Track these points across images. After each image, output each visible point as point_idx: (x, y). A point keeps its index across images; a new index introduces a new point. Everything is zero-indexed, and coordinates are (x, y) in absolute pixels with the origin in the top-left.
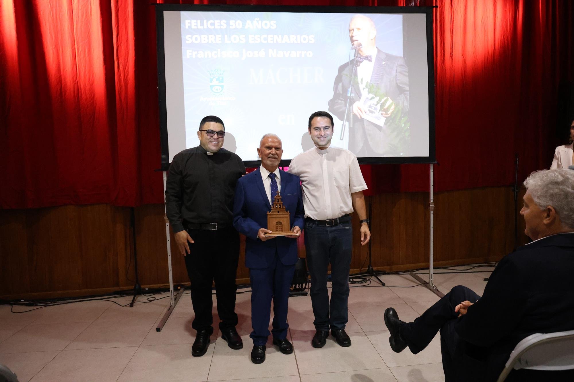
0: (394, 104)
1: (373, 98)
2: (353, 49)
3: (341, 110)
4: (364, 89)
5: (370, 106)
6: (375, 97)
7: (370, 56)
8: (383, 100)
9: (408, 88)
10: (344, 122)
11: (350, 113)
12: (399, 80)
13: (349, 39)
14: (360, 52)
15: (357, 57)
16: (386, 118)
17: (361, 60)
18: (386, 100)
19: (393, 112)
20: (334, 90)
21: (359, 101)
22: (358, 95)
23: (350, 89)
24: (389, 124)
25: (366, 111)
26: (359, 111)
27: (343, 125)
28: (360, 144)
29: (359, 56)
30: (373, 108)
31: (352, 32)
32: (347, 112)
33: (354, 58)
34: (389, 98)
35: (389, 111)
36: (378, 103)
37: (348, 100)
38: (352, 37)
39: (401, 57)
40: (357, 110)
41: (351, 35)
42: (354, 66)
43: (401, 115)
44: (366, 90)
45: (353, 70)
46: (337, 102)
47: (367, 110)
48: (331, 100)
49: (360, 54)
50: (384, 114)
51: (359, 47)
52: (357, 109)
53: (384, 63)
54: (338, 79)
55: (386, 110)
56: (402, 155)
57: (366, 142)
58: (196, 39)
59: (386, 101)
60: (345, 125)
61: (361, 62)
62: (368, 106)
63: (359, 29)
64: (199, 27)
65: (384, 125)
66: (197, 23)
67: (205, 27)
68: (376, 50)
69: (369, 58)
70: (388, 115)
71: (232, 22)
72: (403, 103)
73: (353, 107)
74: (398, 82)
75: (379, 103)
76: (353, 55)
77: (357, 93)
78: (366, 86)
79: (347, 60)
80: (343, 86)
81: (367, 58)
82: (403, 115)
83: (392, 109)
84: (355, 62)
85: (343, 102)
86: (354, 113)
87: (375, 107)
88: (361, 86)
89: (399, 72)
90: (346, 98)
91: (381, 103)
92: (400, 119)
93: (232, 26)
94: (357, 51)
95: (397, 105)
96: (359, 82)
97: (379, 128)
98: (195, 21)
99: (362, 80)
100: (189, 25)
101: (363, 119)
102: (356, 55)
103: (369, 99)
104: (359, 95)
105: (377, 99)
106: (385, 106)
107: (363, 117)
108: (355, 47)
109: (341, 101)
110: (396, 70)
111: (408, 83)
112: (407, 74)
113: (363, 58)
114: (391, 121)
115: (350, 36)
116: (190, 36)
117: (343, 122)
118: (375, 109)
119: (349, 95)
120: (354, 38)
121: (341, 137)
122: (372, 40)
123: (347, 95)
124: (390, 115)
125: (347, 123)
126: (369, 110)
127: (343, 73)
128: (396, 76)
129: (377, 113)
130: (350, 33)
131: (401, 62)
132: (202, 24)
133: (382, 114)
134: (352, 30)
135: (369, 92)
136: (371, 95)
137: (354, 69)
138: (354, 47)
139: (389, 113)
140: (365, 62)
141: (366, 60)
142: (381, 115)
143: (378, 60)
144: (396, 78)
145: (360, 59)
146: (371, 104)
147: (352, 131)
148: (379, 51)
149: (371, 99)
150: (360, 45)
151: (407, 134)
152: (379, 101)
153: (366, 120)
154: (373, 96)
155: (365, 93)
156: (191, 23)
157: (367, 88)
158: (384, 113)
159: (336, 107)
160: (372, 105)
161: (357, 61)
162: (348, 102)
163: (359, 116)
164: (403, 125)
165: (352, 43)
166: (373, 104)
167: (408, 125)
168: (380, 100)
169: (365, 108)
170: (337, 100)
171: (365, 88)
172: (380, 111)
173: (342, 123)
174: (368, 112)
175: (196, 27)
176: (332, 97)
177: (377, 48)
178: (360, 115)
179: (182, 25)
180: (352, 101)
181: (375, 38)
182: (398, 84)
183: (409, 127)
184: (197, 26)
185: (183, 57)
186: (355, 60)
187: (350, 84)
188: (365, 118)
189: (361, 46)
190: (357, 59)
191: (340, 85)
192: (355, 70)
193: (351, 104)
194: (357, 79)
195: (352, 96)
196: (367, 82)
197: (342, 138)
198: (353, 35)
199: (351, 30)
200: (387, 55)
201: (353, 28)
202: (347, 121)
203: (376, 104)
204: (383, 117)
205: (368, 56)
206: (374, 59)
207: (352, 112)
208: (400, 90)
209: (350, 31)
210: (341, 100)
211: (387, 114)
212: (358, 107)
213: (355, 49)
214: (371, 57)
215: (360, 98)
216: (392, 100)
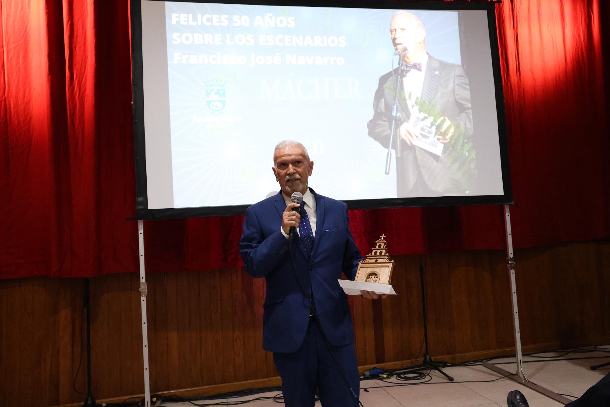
0: (453, 126)
1: (425, 118)
2: (396, 55)
3: (385, 134)
4: (413, 106)
5: (422, 129)
6: (428, 117)
7: (418, 64)
8: (439, 121)
9: (469, 105)
10: (389, 151)
11: (397, 139)
12: (458, 95)
13: (391, 42)
14: (406, 59)
15: (402, 65)
16: (444, 144)
17: (408, 68)
18: (443, 120)
19: (453, 136)
20: (374, 108)
21: (408, 122)
22: (405, 114)
23: (395, 107)
24: (448, 152)
25: (417, 136)
26: (408, 135)
27: (388, 154)
28: (412, 179)
29: (404, 63)
30: (427, 131)
31: (394, 33)
32: (393, 136)
33: (398, 66)
34: (446, 118)
35: (448, 135)
36: (432, 124)
37: (394, 121)
38: (394, 40)
39: (459, 66)
40: (406, 135)
41: (393, 37)
42: (399, 77)
43: (464, 140)
44: (417, 108)
45: (398, 82)
46: (380, 123)
47: (418, 134)
48: (371, 122)
49: (406, 61)
50: (442, 139)
51: (404, 53)
52: (406, 133)
53: (437, 73)
54: (379, 94)
55: (444, 134)
56: (468, 193)
57: (420, 177)
58: (187, 38)
59: (443, 122)
60: (391, 154)
61: (407, 72)
62: (420, 129)
63: (403, 29)
64: (191, 23)
65: (442, 153)
66: (188, 17)
67: (200, 23)
68: (427, 57)
69: (416, 67)
70: (447, 141)
71: (236, 18)
72: (465, 124)
73: (400, 130)
74: (457, 97)
75: (434, 125)
76: (398, 63)
77: (404, 112)
78: (416, 103)
79: (390, 70)
80: (386, 103)
81: (415, 67)
82: (466, 140)
83: (451, 133)
84: (400, 72)
85: (387, 124)
86: (402, 138)
87: (430, 130)
88: (410, 103)
89: (457, 84)
90: (390, 119)
91: (437, 124)
92: (463, 145)
93: (236, 22)
94: (403, 58)
95: (457, 127)
96: (407, 97)
97: (436, 157)
98: (186, 15)
99: (410, 94)
100: (178, 19)
101: (415, 145)
102: (401, 63)
103: (421, 119)
104: (408, 115)
105: (431, 119)
106: (442, 129)
107: (414, 143)
108: (399, 53)
109: (384, 123)
110: (454, 82)
111: (469, 98)
112: (468, 87)
113: (410, 66)
114: (451, 148)
115: (391, 38)
116: (179, 34)
117: (387, 150)
118: (430, 132)
119: (394, 114)
120: (397, 41)
121: (386, 170)
122: (420, 43)
123: (391, 114)
124: (449, 140)
125: (393, 152)
126: (421, 134)
127: (385, 85)
128: (454, 89)
129: (432, 138)
130: (392, 34)
131: (459, 71)
132: (195, 19)
133: (438, 139)
134: (395, 31)
135: (421, 111)
136: (423, 115)
137: (399, 80)
138: (397, 52)
139: (448, 137)
140: (413, 71)
141: (414, 68)
142: (437, 141)
143: (430, 69)
144: (454, 91)
145: (406, 68)
146: (423, 126)
147: (400, 162)
148: (430, 58)
149: (423, 120)
150: (405, 49)
151: (473, 165)
152: (434, 123)
153: (418, 147)
154: (426, 115)
155: (414, 112)
156: (179, 17)
157: (417, 105)
158: (441, 137)
159: (376, 131)
160: (424, 128)
161: (403, 71)
162: (393, 123)
163: (408, 142)
164: (467, 154)
165: (395, 48)
166: (426, 126)
167: (473, 154)
168: (435, 121)
169: (416, 131)
170: (379, 121)
171: (415, 105)
172: (435, 135)
173: (388, 152)
174: (420, 137)
175: (186, 23)
176: (372, 118)
177: (427, 53)
178: (410, 141)
179: (167, 20)
180: (398, 122)
181: (424, 41)
182: (457, 100)
183: (474, 156)
184: (188, 21)
185: (169, 63)
186: (400, 70)
187: (395, 100)
188: (416, 145)
189: (406, 51)
190: (402, 68)
191: (382, 101)
192: (401, 81)
193: (397, 126)
194: (404, 93)
195: (398, 115)
196: (417, 98)
197: (387, 172)
198: (396, 37)
199: (393, 31)
200: (441, 62)
201: (395, 28)
202: (394, 149)
203: (430, 125)
204: (440, 142)
205: (417, 64)
206: (424, 67)
207: (399, 137)
208: (460, 108)
209: (391, 32)
210: (385, 121)
211: (445, 139)
212: (407, 131)
213: (399, 55)
214: (420, 65)
215: (409, 118)
216: (451, 121)
